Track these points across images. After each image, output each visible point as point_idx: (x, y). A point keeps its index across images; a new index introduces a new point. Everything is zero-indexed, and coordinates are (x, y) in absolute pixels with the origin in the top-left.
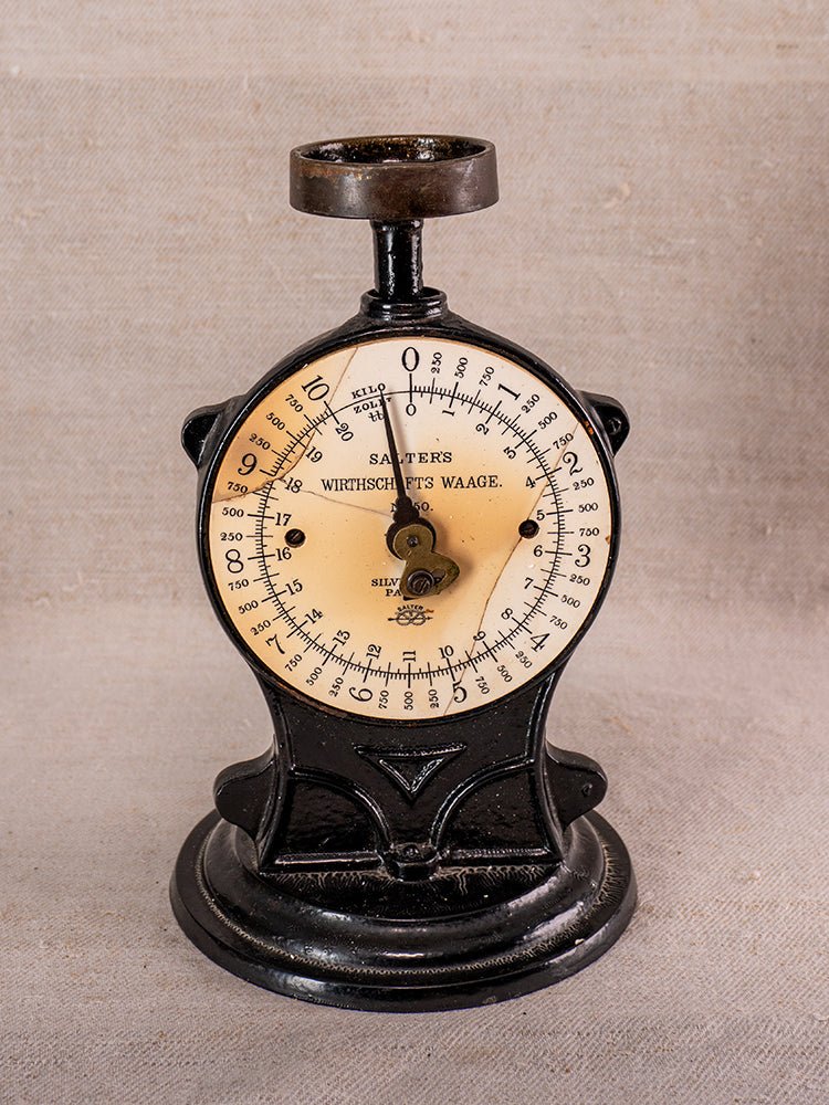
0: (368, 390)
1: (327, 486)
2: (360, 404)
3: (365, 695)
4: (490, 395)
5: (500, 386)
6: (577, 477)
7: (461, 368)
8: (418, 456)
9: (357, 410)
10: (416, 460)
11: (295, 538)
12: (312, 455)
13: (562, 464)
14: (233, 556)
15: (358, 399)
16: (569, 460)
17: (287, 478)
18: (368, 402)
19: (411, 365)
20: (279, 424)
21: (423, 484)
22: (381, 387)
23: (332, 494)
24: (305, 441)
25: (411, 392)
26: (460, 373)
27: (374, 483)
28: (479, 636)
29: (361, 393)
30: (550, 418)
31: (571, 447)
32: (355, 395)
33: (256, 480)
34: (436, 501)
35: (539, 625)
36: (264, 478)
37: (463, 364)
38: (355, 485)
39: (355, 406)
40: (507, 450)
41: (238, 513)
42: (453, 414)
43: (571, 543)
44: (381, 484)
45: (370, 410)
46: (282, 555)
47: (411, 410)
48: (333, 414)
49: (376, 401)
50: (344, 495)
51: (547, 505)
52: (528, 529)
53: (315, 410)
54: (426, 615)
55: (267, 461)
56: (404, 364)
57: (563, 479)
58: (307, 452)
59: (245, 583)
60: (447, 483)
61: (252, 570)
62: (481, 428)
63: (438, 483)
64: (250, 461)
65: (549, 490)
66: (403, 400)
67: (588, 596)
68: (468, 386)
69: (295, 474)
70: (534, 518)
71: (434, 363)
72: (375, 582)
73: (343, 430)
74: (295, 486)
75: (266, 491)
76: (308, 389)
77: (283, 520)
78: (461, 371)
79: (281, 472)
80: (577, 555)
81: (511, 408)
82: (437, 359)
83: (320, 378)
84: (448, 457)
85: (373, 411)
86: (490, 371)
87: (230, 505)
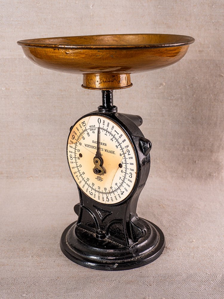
0: (92, 126)
1: (86, 146)
2: (91, 129)
3: (92, 194)
4: (113, 132)
5: (115, 131)
6: (129, 156)
10: (100, 144)
11: (81, 155)
12: (83, 138)
13: (126, 152)
14: (71, 156)
16: (128, 152)
17: (79, 142)
19: (99, 122)
20: (78, 130)
21: (101, 150)
22: (94, 126)
24: (82, 134)
25: (99, 128)
26: (108, 126)
27: (93, 147)
28: (111, 188)
30: (124, 141)
31: (128, 148)
32: (90, 127)
34: (104, 154)
35: (122, 189)
36: (76, 141)
37: (108, 124)
38: (90, 146)
40: (116, 146)
41: (72, 147)
42: (107, 135)
43: (129, 171)
46: (79, 159)
47: (99, 132)
48: (86, 130)
49: (94, 129)
50: (88, 148)
51: (123, 161)
53: (84, 128)
54: (102, 179)
55: (76, 138)
57: (126, 155)
59: (73, 162)
61: (74, 160)
62: (111, 139)
63: (104, 150)
64: (73, 137)
65: (124, 158)
67: (131, 185)
68: (109, 129)
69: (81, 141)
70: (121, 163)
71: (103, 123)
73: (88, 134)
74: (80, 144)
75: (76, 144)
77: (79, 151)
79: (78, 140)
80: (129, 175)
81: (117, 136)
83: (84, 122)
84: (106, 145)
85: (93, 131)
86: (113, 127)
87: (70, 145)
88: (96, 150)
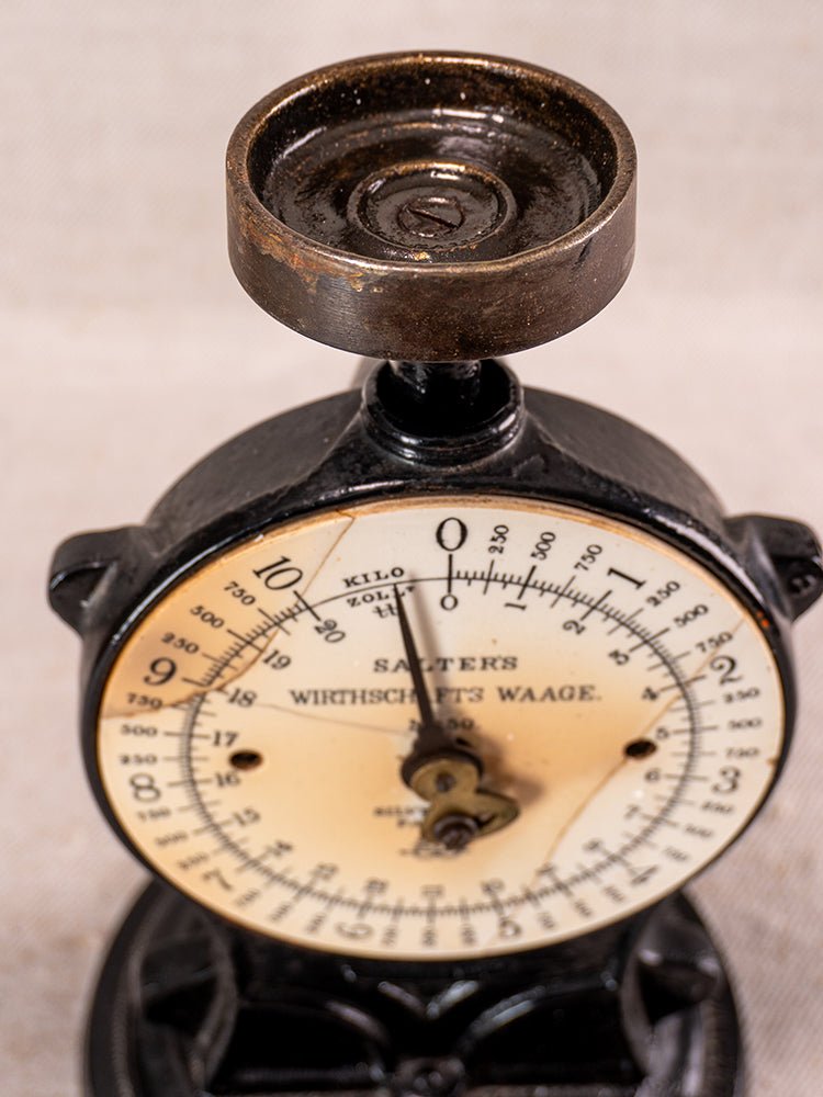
0: (372, 577)
1: (300, 699)
2: (359, 595)
3: (360, 932)
4: (592, 582)
5: (612, 571)
6: (731, 688)
7: (544, 546)
8: (458, 664)
9: (353, 602)
10: (454, 668)
11: (247, 760)
12: (274, 660)
13: (708, 671)
14: (143, 782)
15: (354, 588)
16: (721, 667)
17: (231, 689)
18: (373, 592)
19: (451, 542)
20: (213, 620)
21: (464, 696)
22: (397, 572)
23: (310, 708)
24: (260, 641)
25: (450, 579)
26: (540, 552)
27: (378, 696)
28: (547, 870)
29: (360, 579)
30: (696, 613)
31: (727, 649)
32: (348, 583)
33: (176, 690)
34: (488, 716)
36: (189, 689)
37: (546, 541)
38: (348, 698)
39: (351, 597)
40: (615, 654)
41: (150, 732)
42: (523, 608)
43: (709, 767)
44: (391, 696)
45: (376, 603)
46: (223, 781)
47: (449, 602)
48: (309, 608)
49: (388, 591)
50: (329, 710)
51: (674, 720)
52: (640, 749)
53: (277, 602)
55: (195, 667)
56: (440, 540)
57: (708, 690)
58: (264, 656)
59: (165, 813)
60: (506, 695)
61: (176, 798)
62: (575, 626)
63: (491, 695)
64: (163, 668)
65: (682, 703)
66: (434, 592)
67: (726, 827)
68: (554, 570)
69: (245, 684)
70: (650, 736)
71: (494, 539)
72: (379, 812)
73: (329, 629)
74: (244, 699)
75: (195, 704)
76: (265, 575)
77: (224, 740)
78: (542, 552)
79: (218, 682)
80: (717, 779)
81: (625, 599)
82: (501, 534)
83: (285, 560)
84: (511, 663)
85: (383, 604)
86: (594, 550)
87: (133, 722)
88: (411, 711)
